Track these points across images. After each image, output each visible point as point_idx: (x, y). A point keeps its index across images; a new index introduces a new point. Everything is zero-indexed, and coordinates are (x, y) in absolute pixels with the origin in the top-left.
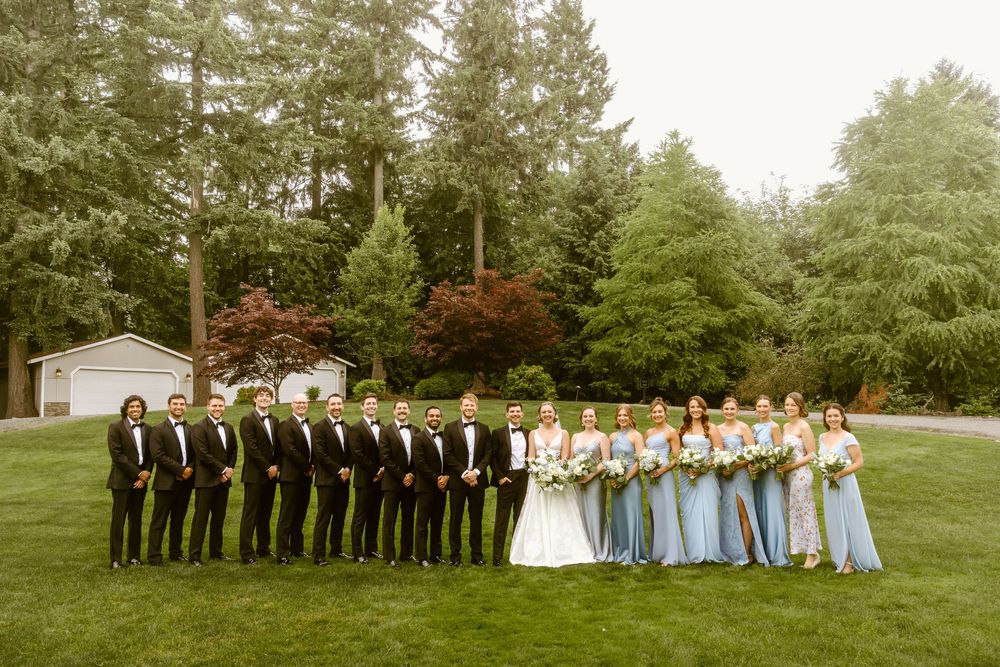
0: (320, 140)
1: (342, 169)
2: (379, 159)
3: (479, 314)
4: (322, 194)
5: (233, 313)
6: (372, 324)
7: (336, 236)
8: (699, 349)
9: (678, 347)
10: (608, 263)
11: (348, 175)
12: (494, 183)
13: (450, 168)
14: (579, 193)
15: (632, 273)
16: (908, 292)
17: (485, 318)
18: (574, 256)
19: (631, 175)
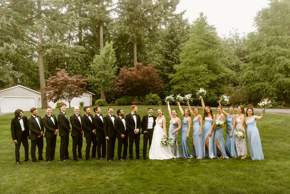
0: (81, 19)
1: (89, 28)
2: (101, 25)
3: (136, 77)
4: (83, 37)
5: (55, 78)
6: (101, 81)
7: (88, 51)
8: (209, 88)
10: (178, 59)
11: (91, 30)
12: (140, 32)
13: (125, 28)
14: (168, 36)
15: (187, 63)
16: (277, 68)
17: (138, 78)
18: (167, 57)
19: (186, 29)
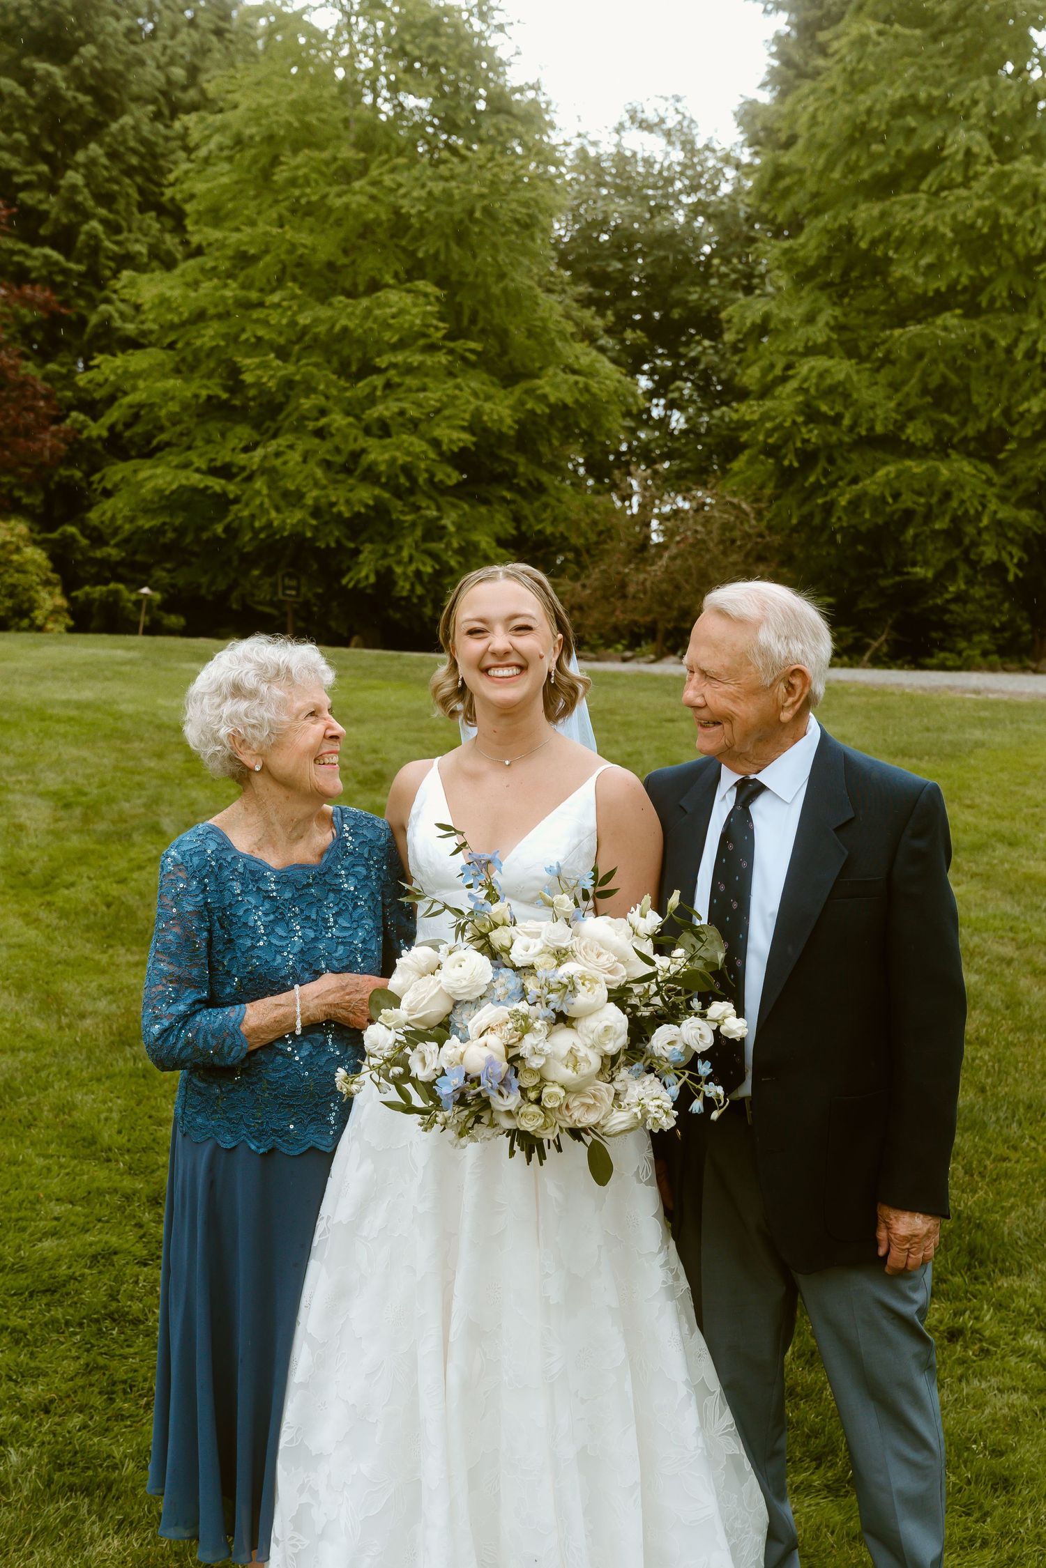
9: (402, 480)
10: (117, 243)
14: (24, 21)
